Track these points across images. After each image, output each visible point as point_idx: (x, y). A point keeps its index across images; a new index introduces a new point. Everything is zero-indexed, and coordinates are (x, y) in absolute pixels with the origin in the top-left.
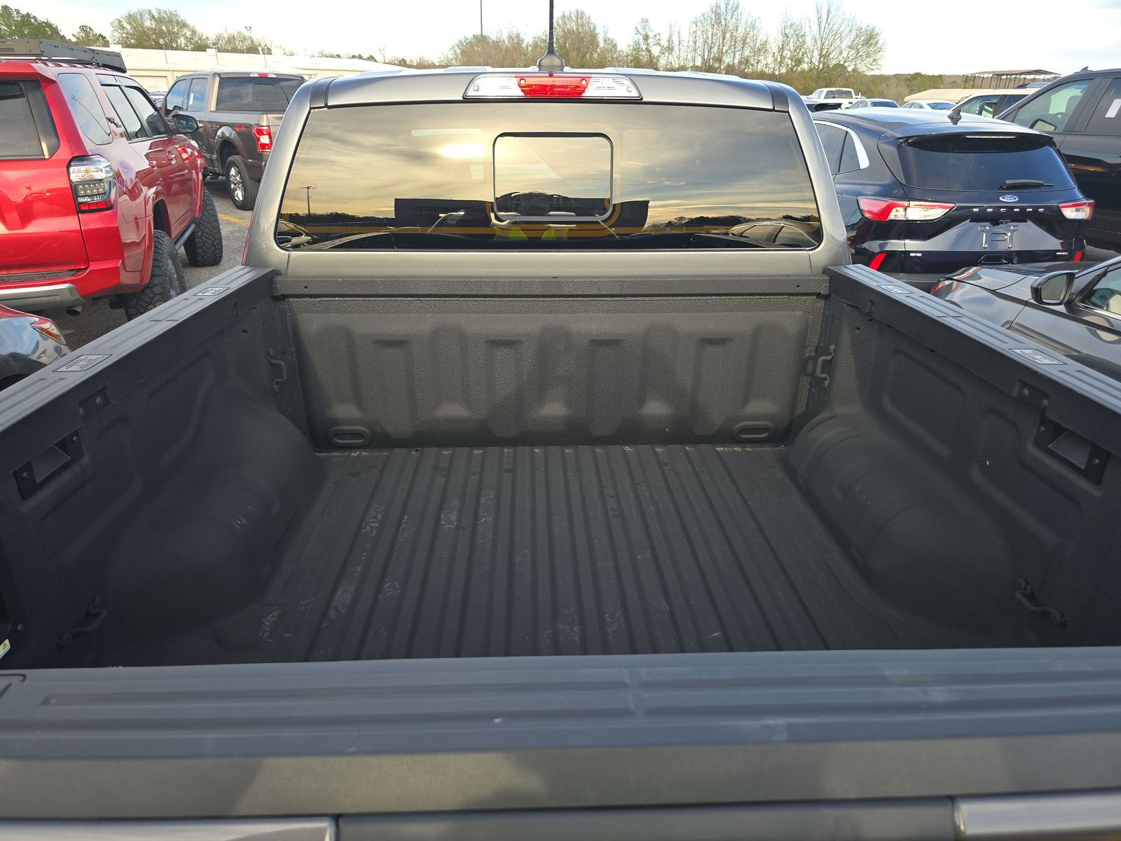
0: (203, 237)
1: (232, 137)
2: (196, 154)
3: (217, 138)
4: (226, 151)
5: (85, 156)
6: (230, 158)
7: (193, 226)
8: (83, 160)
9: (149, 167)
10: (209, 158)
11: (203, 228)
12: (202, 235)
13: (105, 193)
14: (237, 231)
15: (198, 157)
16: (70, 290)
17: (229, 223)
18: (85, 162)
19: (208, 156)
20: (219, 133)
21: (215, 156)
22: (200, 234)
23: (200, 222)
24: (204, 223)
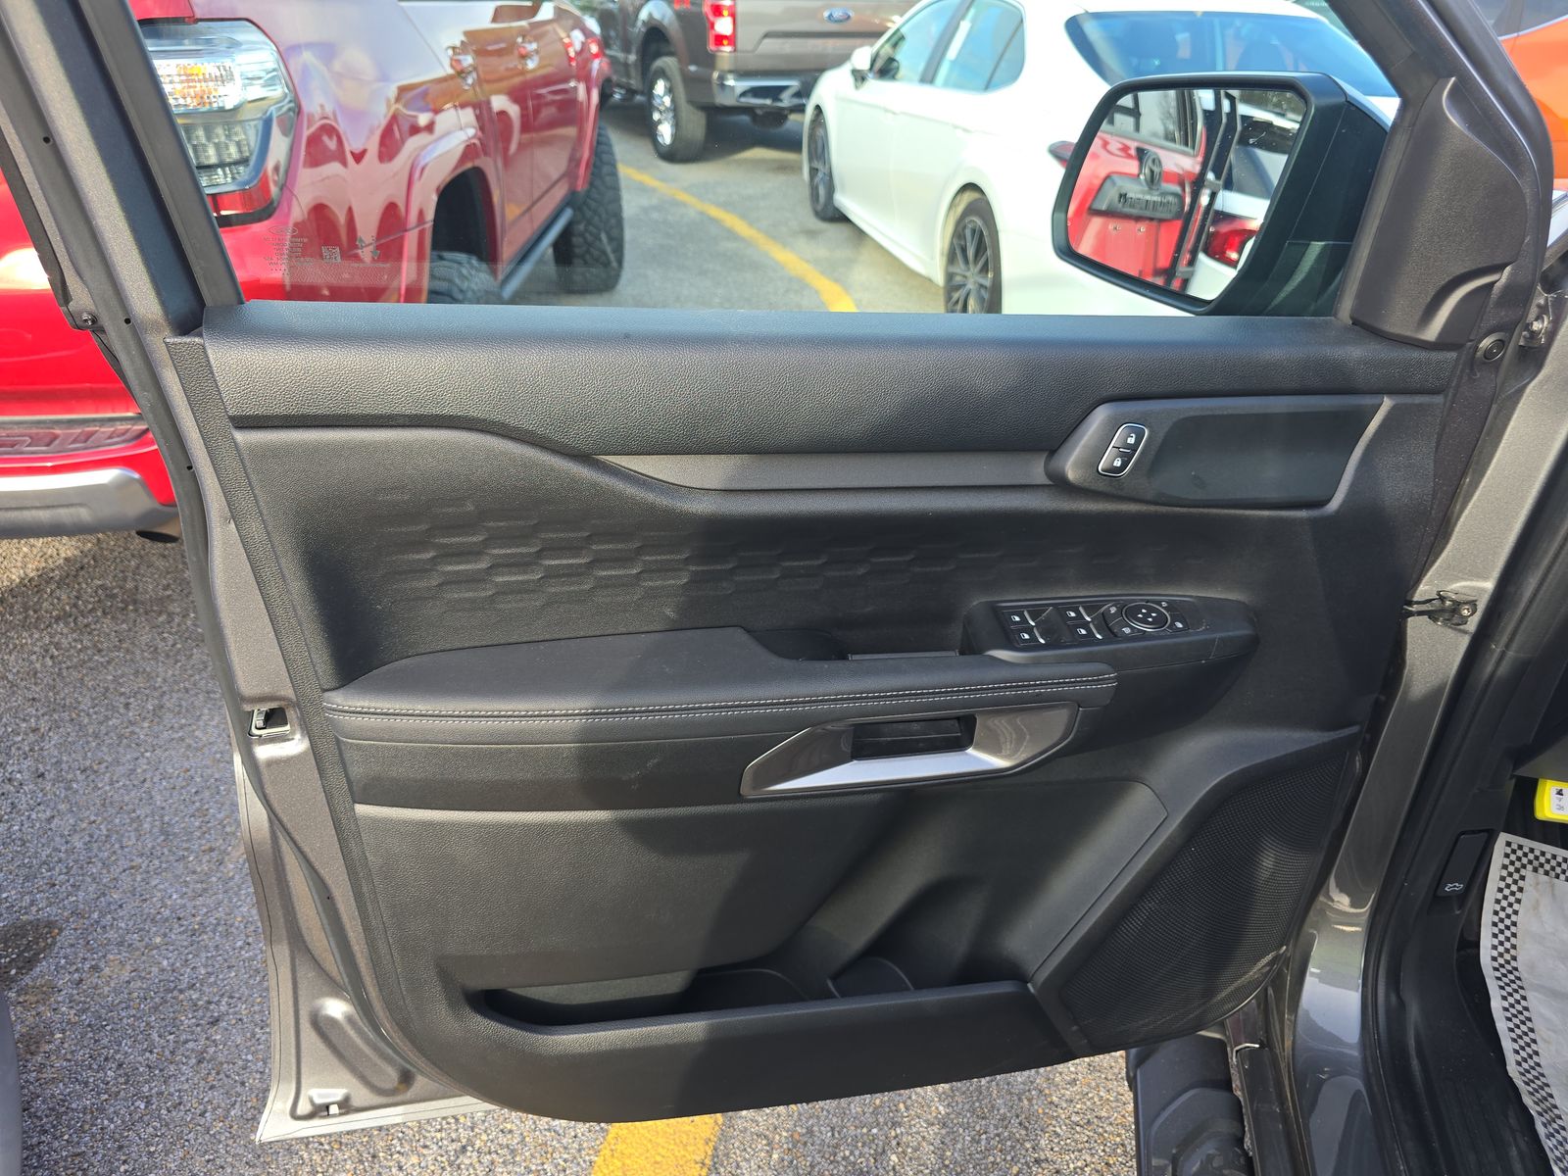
0: (587, 235)
1: (666, 22)
2: (594, 49)
3: (639, 24)
4: (653, 47)
5: (177, 20)
6: (659, 63)
7: (568, 214)
8: (178, 38)
9: (450, 71)
10: (622, 60)
11: (589, 214)
12: (586, 230)
13: (244, 161)
14: (655, 208)
15: (596, 56)
16: (120, 486)
17: (643, 189)
18: (187, 45)
19: (621, 55)
20: (643, 15)
21: (632, 58)
22: (581, 227)
23: (585, 203)
24: (593, 204)
